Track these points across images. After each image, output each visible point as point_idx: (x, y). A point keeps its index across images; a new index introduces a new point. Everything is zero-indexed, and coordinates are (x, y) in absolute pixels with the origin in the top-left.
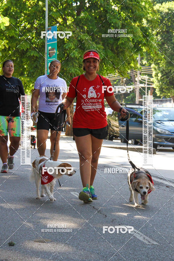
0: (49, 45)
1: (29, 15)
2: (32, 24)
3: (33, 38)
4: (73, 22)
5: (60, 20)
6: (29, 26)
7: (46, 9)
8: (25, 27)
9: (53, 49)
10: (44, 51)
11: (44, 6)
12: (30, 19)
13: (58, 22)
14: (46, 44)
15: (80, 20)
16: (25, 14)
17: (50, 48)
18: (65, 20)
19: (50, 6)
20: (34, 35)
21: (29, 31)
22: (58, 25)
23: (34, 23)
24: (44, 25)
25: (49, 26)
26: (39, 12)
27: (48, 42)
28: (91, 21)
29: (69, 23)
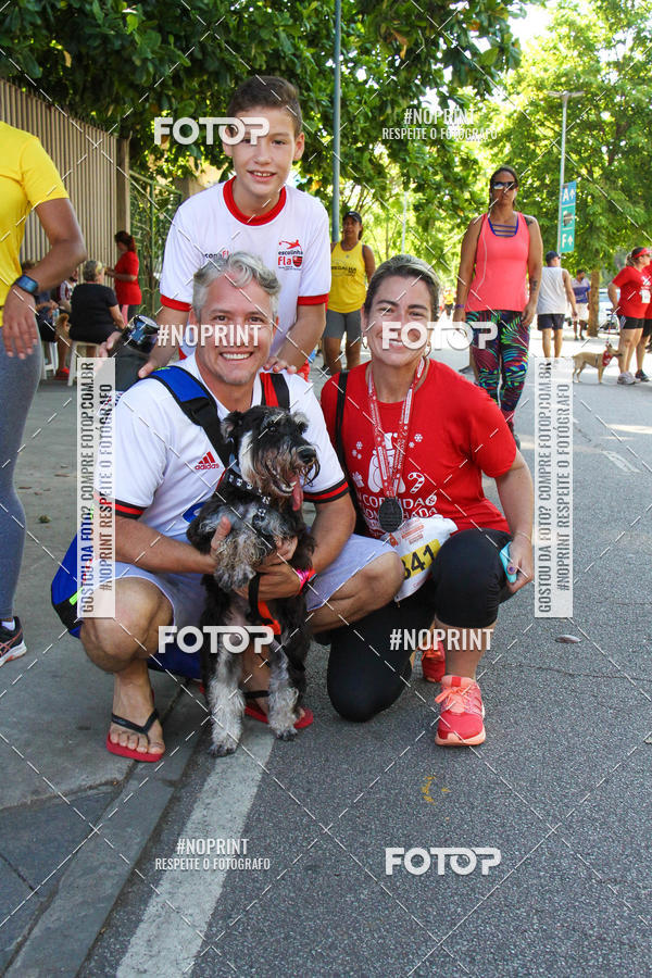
0: (565, 209)
1: (538, 167)
2: (542, 180)
3: (543, 200)
4: (601, 175)
5: (584, 171)
6: (537, 184)
7: (563, 157)
8: (531, 185)
9: (569, 215)
10: (557, 218)
11: (560, 154)
12: (540, 173)
13: (579, 175)
14: (561, 206)
15: (612, 172)
16: (534, 167)
17: (565, 213)
18: (590, 172)
19: (567, 153)
20: (544, 196)
21: (538, 190)
22: (579, 179)
23: (545, 178)
24: (558, 180)
25: (565, 182)
26: (553, 162)
27: (563, 204)
28: (628, 173)
29: (596, 176)
